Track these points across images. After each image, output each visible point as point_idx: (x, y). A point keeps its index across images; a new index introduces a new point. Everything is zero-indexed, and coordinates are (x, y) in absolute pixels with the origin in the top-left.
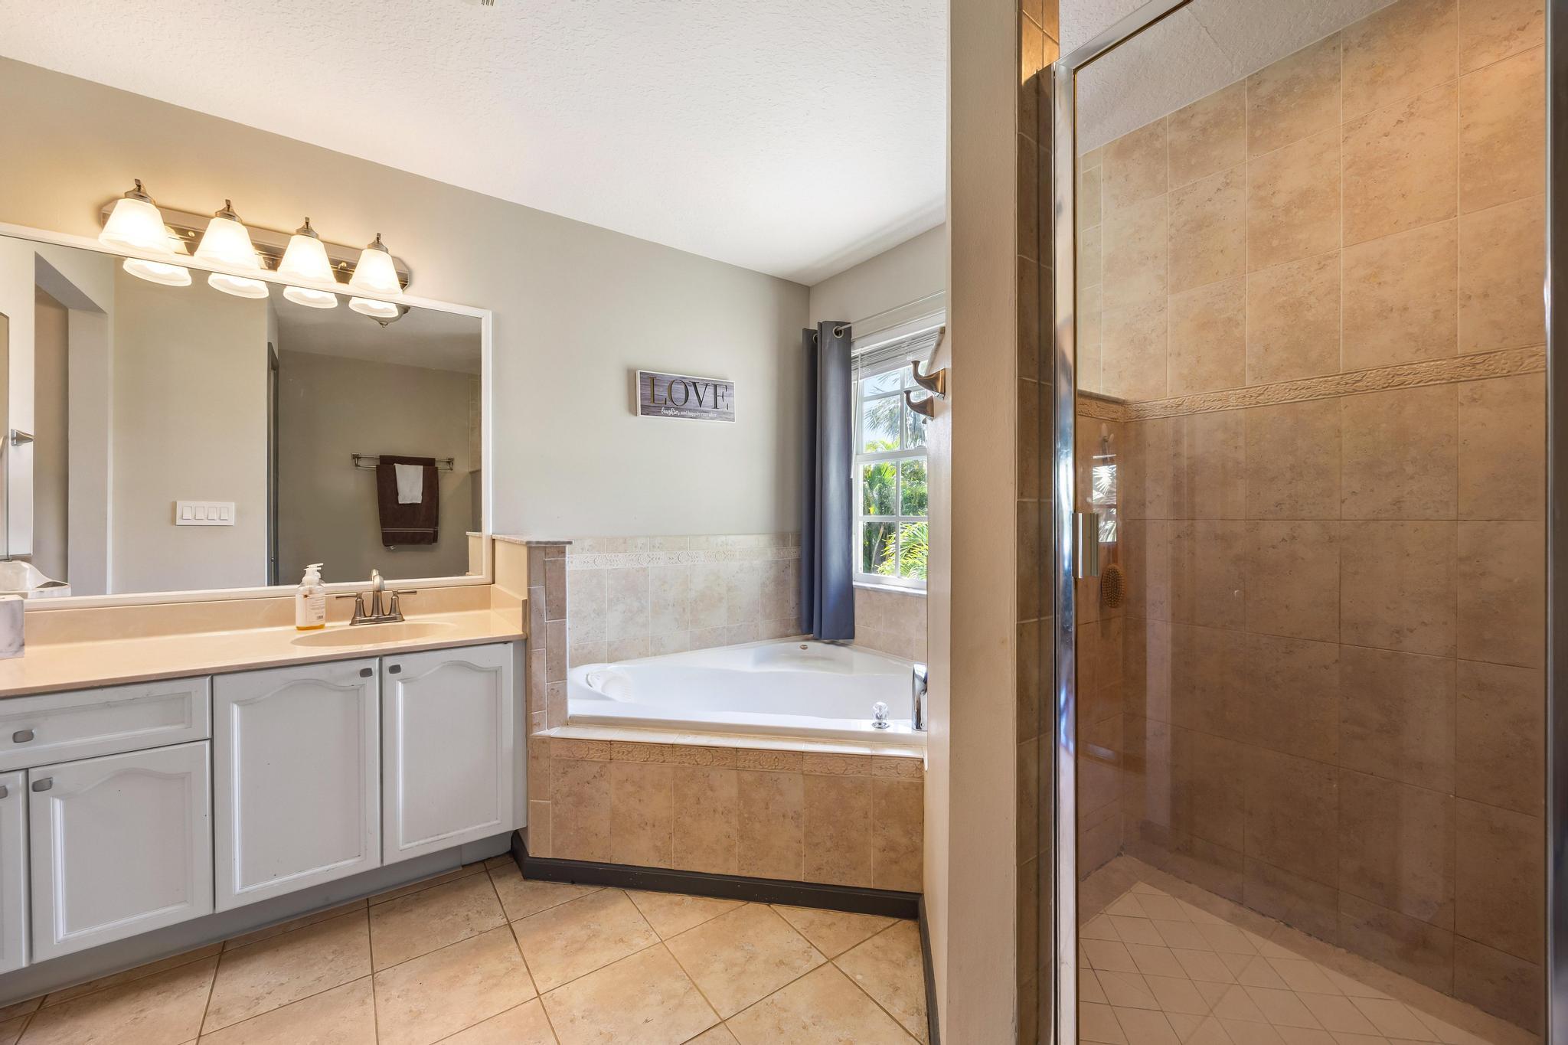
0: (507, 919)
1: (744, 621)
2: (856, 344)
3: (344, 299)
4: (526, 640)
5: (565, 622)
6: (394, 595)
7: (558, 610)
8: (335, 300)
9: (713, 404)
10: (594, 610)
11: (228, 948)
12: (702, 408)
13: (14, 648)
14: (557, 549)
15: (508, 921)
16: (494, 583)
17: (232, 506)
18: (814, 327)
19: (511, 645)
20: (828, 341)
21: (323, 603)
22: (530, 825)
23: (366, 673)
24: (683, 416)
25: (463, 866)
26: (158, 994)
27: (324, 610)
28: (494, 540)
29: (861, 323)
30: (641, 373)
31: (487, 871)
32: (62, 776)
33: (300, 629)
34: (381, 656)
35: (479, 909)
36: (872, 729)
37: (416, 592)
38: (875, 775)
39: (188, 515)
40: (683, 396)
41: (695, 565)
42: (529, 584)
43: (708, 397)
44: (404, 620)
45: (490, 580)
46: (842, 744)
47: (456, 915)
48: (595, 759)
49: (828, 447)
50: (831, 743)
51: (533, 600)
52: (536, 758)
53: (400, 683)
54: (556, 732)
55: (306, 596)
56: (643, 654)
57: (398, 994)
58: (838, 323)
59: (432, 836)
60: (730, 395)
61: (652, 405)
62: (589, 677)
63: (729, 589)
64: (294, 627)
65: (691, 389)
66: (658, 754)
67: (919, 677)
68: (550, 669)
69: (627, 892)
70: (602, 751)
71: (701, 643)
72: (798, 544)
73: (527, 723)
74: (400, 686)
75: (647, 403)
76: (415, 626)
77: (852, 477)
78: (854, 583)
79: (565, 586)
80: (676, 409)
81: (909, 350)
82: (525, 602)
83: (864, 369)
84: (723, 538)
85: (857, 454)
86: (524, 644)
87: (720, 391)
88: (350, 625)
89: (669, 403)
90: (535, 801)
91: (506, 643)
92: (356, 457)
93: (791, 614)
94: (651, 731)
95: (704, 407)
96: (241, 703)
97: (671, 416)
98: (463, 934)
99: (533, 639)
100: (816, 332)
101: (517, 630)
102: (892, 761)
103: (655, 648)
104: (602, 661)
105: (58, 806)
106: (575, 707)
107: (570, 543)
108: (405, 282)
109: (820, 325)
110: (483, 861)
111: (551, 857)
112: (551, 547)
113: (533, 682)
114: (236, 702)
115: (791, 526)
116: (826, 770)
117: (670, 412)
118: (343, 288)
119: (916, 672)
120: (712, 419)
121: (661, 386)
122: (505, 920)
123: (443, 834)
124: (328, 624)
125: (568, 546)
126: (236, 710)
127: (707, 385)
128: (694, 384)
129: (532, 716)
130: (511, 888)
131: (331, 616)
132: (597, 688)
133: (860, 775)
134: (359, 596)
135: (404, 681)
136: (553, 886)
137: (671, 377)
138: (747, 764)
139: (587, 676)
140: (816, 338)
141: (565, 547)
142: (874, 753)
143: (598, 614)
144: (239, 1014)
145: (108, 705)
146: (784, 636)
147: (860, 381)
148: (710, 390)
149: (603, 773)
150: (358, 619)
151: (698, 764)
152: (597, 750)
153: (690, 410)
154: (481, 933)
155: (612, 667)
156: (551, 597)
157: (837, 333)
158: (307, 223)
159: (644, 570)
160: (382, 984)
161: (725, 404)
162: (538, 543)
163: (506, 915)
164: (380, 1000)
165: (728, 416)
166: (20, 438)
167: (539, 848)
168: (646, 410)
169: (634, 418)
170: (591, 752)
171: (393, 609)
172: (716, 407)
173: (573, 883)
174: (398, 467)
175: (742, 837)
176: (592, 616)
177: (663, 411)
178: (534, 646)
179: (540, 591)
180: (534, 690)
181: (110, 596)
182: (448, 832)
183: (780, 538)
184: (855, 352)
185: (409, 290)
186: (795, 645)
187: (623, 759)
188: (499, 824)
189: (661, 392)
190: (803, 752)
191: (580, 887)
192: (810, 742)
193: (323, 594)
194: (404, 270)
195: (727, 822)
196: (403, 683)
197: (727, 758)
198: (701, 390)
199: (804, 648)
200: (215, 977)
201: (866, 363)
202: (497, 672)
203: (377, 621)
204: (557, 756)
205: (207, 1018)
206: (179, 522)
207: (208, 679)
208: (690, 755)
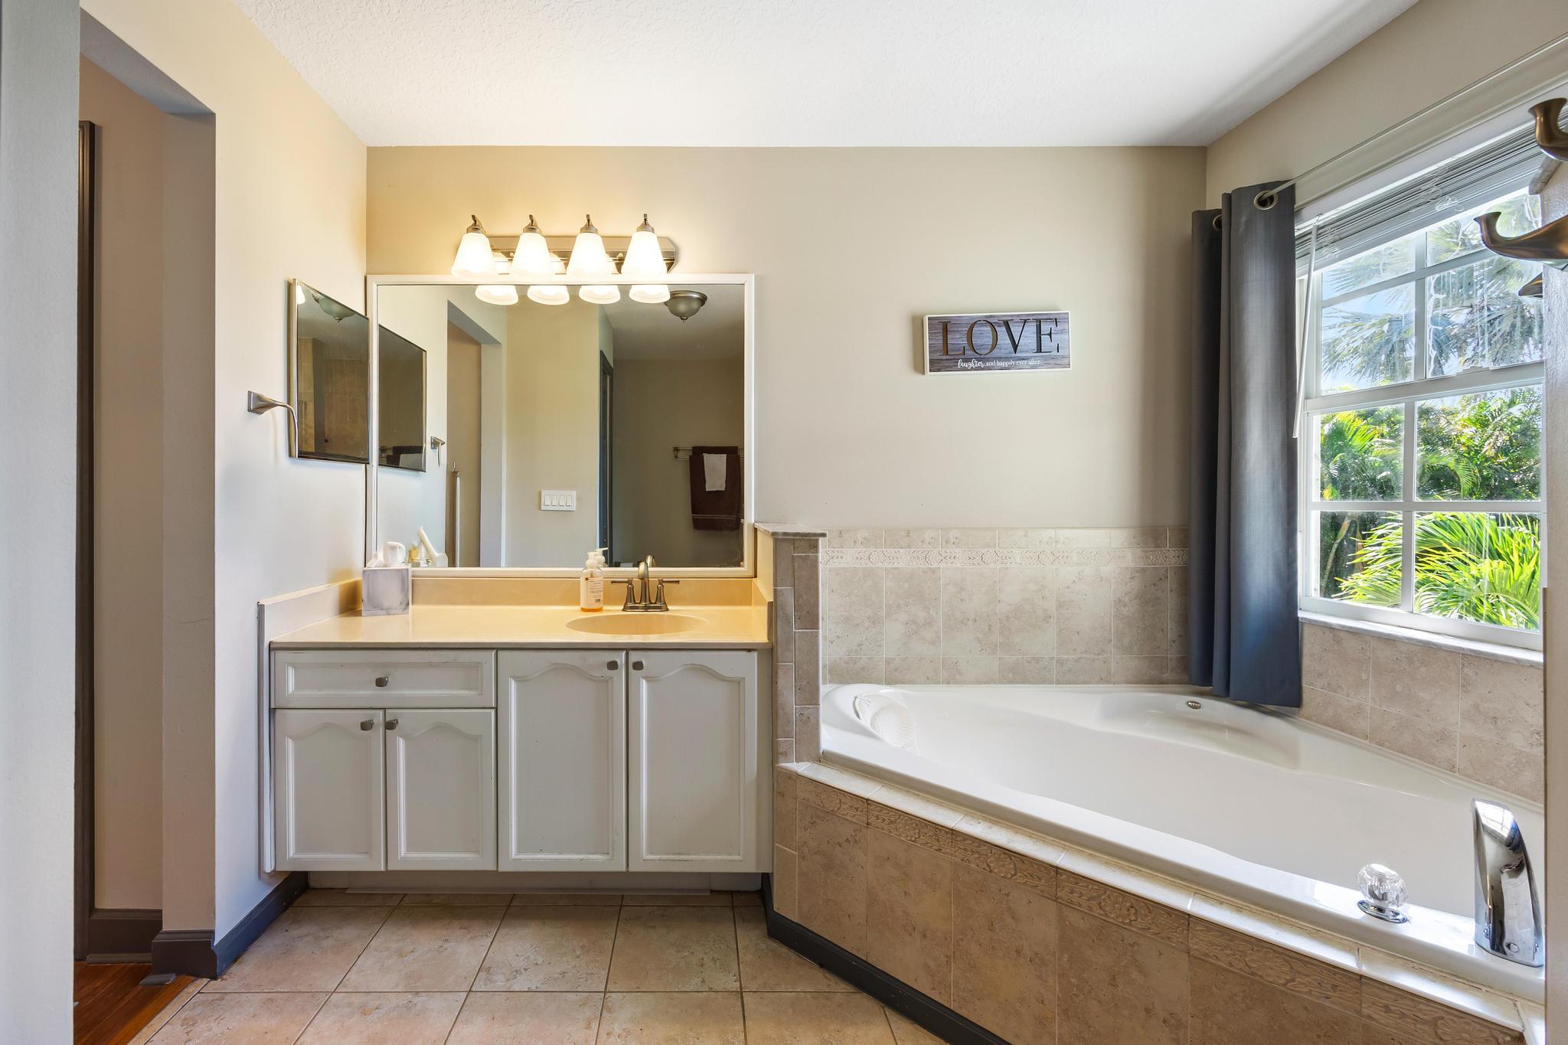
0: (741, 984)
1: (1086, 652)
2: (1305, 212)
3: (624, 289)
4: (773, 649)
5: (818, 633)
6: (660, 584)
7: (810, 618)
8: (618, 293)
9: (1035, 346)
10: (869, 618)
11: (515, 903)
12: (1017, 355)
13: (403, 606)
14: (809, 542)
15: (741, 988)
16: (756, 577)
17: (574, 493)
18: (1215, 202)
19: (755, 654)
20: (1244, 219)
21: (601, 587)
22: (775, 872)
23: (613, 665)
24: (989, 369)
25: (712, 891)
26: (461, 928)
27: (602, 593)
28: (756, 530)
29: (1312, 175)
30: (929, 319)
31: (733, 907)
32: (404, 718)
33: (583, 610)
34: (628, 649)
35: (715, 955)
36: (1357, 915)
37: (678, 582)
38: (1370, 1017)
39: (548, 502)
40: (989, 341)
41: (1006, 569)
42: (775, 584)
43: (1028, 339)
44: (668, 610)
45: (751, 573)
47: (692, 953)
48: (848, 818)
49: (1243, 391)
50: (1252, 914)
51: (779, 603)
52: (782, 794)
53: (644, 681)
54: (803, 768)
55: (587, 579)
56: (932, 680)
57: (619, 1032)
58: (1264, 187)
59: (674, 854)
60: (1063, 331)
61: (944, 357)
62: (858, 700)
63: (1061, 605)
64: (579, 608)
65: (1002, 331)
66: (930, 836)
67: (1494, 835)
68: (799, 689)
69: (888, 1011)
70: (857, 809)
71: (1018, 674)
72: (1183, 543)
73: (772, 752)
74: (644, 683)
75: (937, 356)
76: (675, 617)
77: (1296, 435)
78: (1301, 614)
79: (817, 588)
80: (979, 360)
81: (1441, 192)
82: (770, 605)
83: (1324, 251)
84: (1051, 533)
85: (1307, 398)
86: (769, 654)
87: (1045, 328)
88: (623, 610)
89: (969, 353)
90: (780, 846)
91: (749, 650)
92: (676, 450)
93: (1171, 653)
94: (923, 798)
95: (1021, 352)
96: (518, 679)
97: (972, 369)
98: (694, 983)
99: (780, 650)
100: (1218, 211)
101: (761, 637)
102: (1422, 1006)
103: (950, 674)
104: (878, 682)
105: (401, 743)
106: (830, 739)
107: (824, 535)
108: (671, 261)
109: (1228, 198)
110: (731, 893)
111: (796, 921)
112: (800, 540)
113: (779, 702)
114: (514, 677)
115: (1170, 515)
116: (1242, 965)
117: (971, 365)
118: (622, 279)
119: (1484, 821)
120: (1033, 367)
121: (957, 331)
122: (738, 984)
123: (684, 854)
124: (605, 608)
125: (821, 539)
126: (513, 685)
127: (1025, 321)
128: (1006, 324)
129: (777, 742)
130: (751, 940)
131: (609, 600)
132: (865, 721)
133: (1327, 1003)
134: (629, 582)
135: (648, 679)
136: (798, 959)
137: (972, 318)
138: (1075, 897)
139: (856, 698)
140: (1219, 223)
141: (817, 541)
142: (1366, 970)
143: (874, 623)
144: (500, 982)
145: (430, 665)
146: (1154, 680)
147: (1314, 274)
148: (1031, 329)
149: (857, 839)
150: (630, 605)
151: (991, 871)
152: (851, 807)
153: (1000, 359)
154: (711, 990)
155: (885, 690)
156: (801, 601)
157: (1263, 202)
158: (589, 220)
159: (934, 571)
160: (610, 1011)
161: (1054, 345)
162: (785, 534)
163: (740, 978)
164: (605, 1028)
165: (1058, 359)
166: (435, 444)
167: (787, 904)
168: (936, 366)
169: (920, 377)
170: (843, 806)
171: (659, 598)
172: (1039, 350)
173: (821, 966)
174: (706, 455)
175: (1065, 1012)
176: (867, 624)
177: (960, 364)
178: (780, 659)
179: (787, 591)
180: (780, 712)
181: (504, 569)
182: (689, 854)
183: (1150, 535)
184: (1300, 228)
185: (675, 269)
186: (1179, 701)
187: (883, 829)
188: (741, 861)
189: (958, 340)
190: (1189, 915)
191: (828, 976)
192: (1207, 898)
193: (602, 578)
194: (671, 248)
195: (1040, 977)
196: (648, 681)
197: (1040, 879)
198: (1016, 330)
199: (1196, 706)
200: (498, 930)
201: (1330, 238)
202: (738, 683)
203: (646, 608)
204: (804, 799)
205: (480, 973)
206: (543, 508)
207: (494, 652)
208: (978, 853)
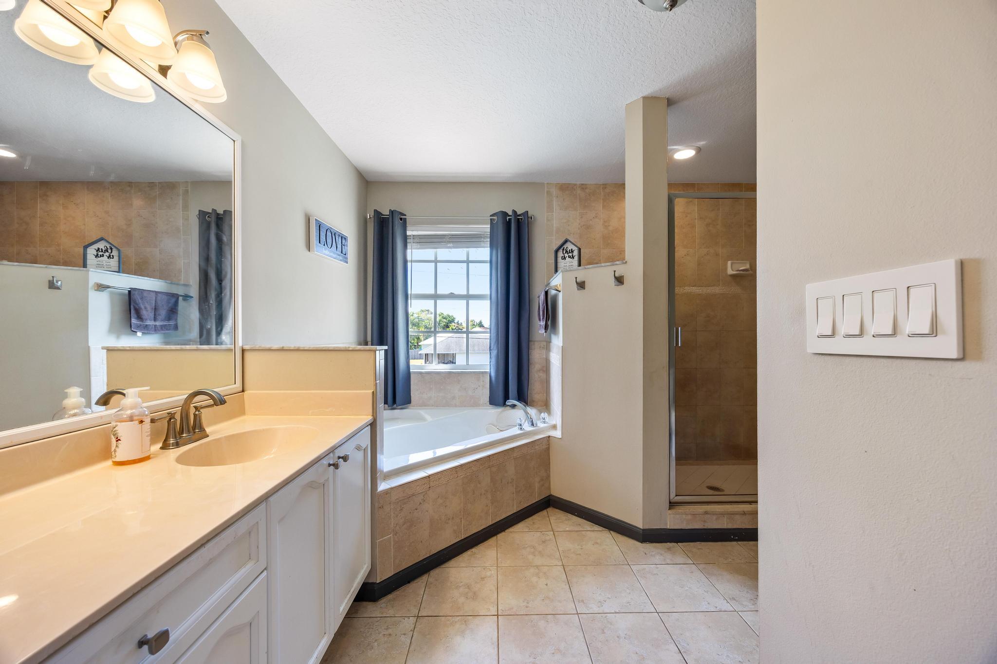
4: (374, 421)
6: (197, 410)
15: (416, 616)
16: (245, 390)
22: (377, 560)
29: (412, 218)
34: (335, 449)
44: (207, 435)
45: (241, 389)
46: (517, 441)
48: (420, 492)
52: (381, 507)
58: (399, 213)
61: (319, 245)
65: (334, 238)
69: (443, 566)
70: (424, 485)
87: (343, 242)
90: (381, 540)
91: (369, 425)
98: (405, 639)
99: (378, 420)
109: (392, 212)
111: (392, 575)
113: (377, 452)
120: (341, 260)
127: (339, 236)
128: (335, 234)
134: (171, 416)
148: (340, 239)
149: (425, 499)
154: (413, 631)
157: (399, 218)
170: (418, 488)
178: (378, 425)
180: (378, 458)
187: (436, 485)
189: (323, 236)
191: (416, 581)
195: (486, 498)
202: (365, 449)
204: (396, 499)
207: (265, 503)
